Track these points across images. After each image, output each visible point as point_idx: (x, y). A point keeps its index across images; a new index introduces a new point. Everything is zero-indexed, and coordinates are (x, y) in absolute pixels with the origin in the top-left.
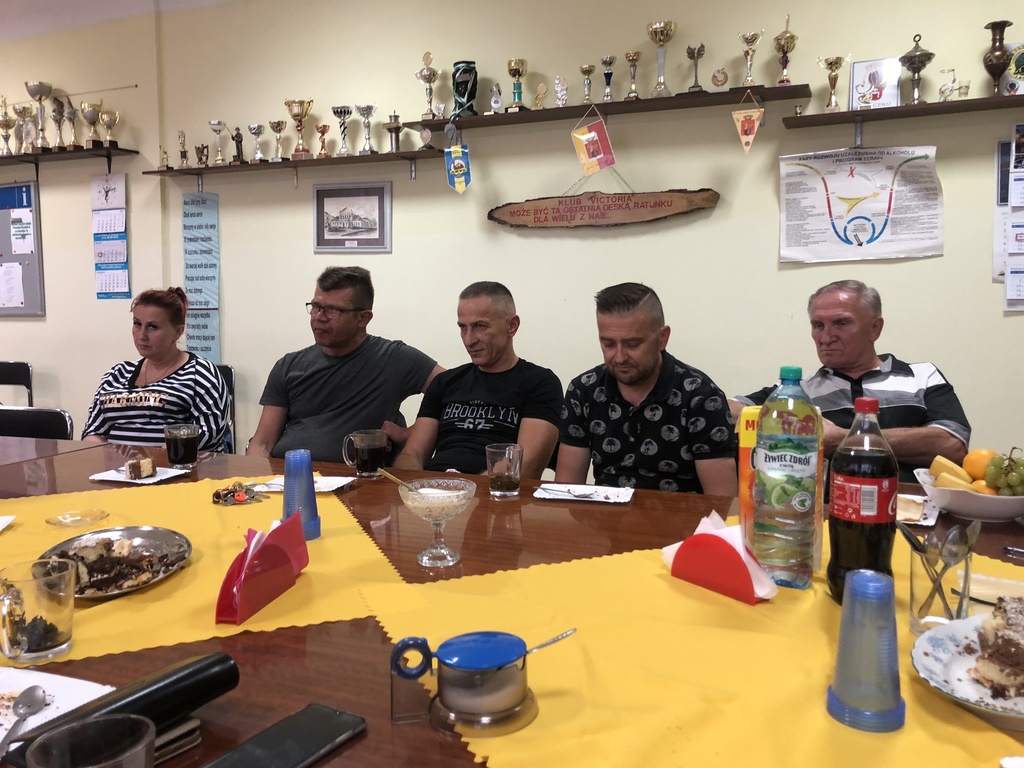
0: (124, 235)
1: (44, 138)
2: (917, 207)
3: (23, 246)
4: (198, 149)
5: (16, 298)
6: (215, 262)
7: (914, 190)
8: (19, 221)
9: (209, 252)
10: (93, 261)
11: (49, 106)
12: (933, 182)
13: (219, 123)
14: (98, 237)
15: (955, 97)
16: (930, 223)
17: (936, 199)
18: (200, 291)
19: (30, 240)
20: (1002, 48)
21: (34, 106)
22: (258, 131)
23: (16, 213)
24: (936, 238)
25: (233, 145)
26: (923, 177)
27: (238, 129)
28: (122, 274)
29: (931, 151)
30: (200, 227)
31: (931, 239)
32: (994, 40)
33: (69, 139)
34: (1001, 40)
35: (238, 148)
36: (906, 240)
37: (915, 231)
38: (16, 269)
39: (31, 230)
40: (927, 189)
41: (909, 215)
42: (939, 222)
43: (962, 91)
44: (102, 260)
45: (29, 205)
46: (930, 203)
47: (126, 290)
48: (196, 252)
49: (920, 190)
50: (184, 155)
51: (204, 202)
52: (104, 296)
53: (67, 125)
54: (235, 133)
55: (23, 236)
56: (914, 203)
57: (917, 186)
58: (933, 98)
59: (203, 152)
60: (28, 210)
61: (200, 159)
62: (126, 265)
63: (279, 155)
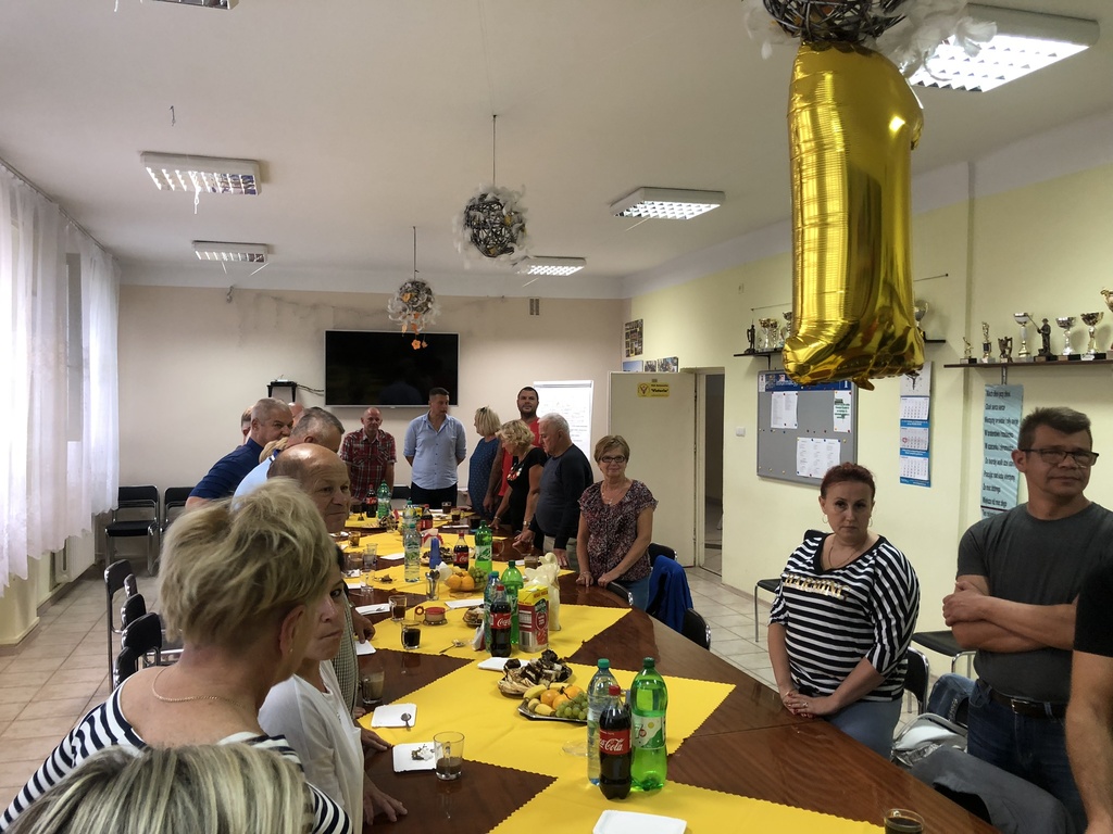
0: (927, 424)
3: (842, 425)
4: (1001, 341)
8: (840, 402)
10: (898, 445)
13: (1025, 315)
14: (904, 423)
18: (998, 490)
19: (848, 419)
22: (1067, 324)
23: (839, 394)
25: (1039, 338)
27: (1045, 321)
28: (923, 462)
30: (1002, 421)
35: (1044, 341)
38: (836, 445)
39: (849, 411)
44: (908, 445)
45: (849, 388)
47: (926, 478)
48: (996, 447)
50: (987, 347)
51: (1008, 394)
52: (906, 480)
54: (1041, 325)
55: (843, 416)
59: (1006, 345)
60: (848, 392)
61: (1003, 352)
62: (927, 453)
63: (1093, 351)
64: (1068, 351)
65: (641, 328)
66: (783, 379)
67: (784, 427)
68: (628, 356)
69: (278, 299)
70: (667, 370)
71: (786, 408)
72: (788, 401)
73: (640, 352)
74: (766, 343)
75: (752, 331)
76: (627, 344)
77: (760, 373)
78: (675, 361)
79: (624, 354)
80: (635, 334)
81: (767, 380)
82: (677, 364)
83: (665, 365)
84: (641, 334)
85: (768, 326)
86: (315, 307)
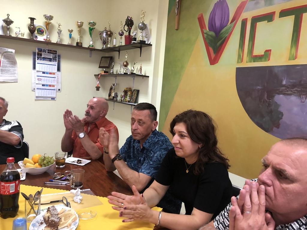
2: (9, 66)
7: (8, 61)
12: (14, 60)
15: (20, 36)
16: (14, 72)
17: (15, 65)
20: (33, 25)
24: (15, 77)
26: (11, 58)
29: (13, 51)
31: (14, 77)
32: (31, 22)
34: (33, 23)
36: (6, 76)
37: (9, 74)
40: (12, 62)
41: (7, 69)
42: (16, 72)
43: (22, 35)
46: (13, 66)
49: (10, 62)
56: (8, 65)
57: (9, 60)
58: (13, 35)
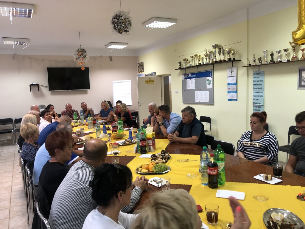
0: (236, 84)
1: (216, 59)
3: (209, 86)
4: (259, 59)
5: (207, 100)
6: (263, 91)
8: (209, 80)
9: (261, 88)
10: (227, 90)
11: (217, 50)
13: (266, 51)
14: (229, 84)
18: (258, 100)
19: (211, 85)
21: (214, 50)
22: (279, 52)
23: (208, 78)
25: (270, 57)
27: (272, 52)
28: (235, 94)
30: (258, 81)
33: (222, 58)
35: (272, 58)
38: (207, 92)
39: (211, 82)
44: (230, 90)
45: (211, 76)
47: (236, 99)
48: (257, 88)
50: (255, 61)
51: (260, 74)
52: (229, 100)
53: (222, 54)
54: (271, 53)
55: (210, 84)
60: (211, 77)
61: (260, 62)
62: (236, 92)
63: (286, 59)
64: (279, 60)
65: (143, 65)
66: (190, 75)
67: (191, 89)
68: (139, 73)
69: (30, 58)
70: (152, 76)
71: (191, 83)
72: (192, 81)
73: (143, 72)
74: (184, 65)
75: (180, 63)
76: (139, 70)
77: (183, 74)
78: (155, 73)
79: (138, 72)
80: (141, 66)
81: (185, 76)
82: (155, 74)
83: (152, 75)
84: (143, 66)
85: (185, 60)
86: (43, 60)
